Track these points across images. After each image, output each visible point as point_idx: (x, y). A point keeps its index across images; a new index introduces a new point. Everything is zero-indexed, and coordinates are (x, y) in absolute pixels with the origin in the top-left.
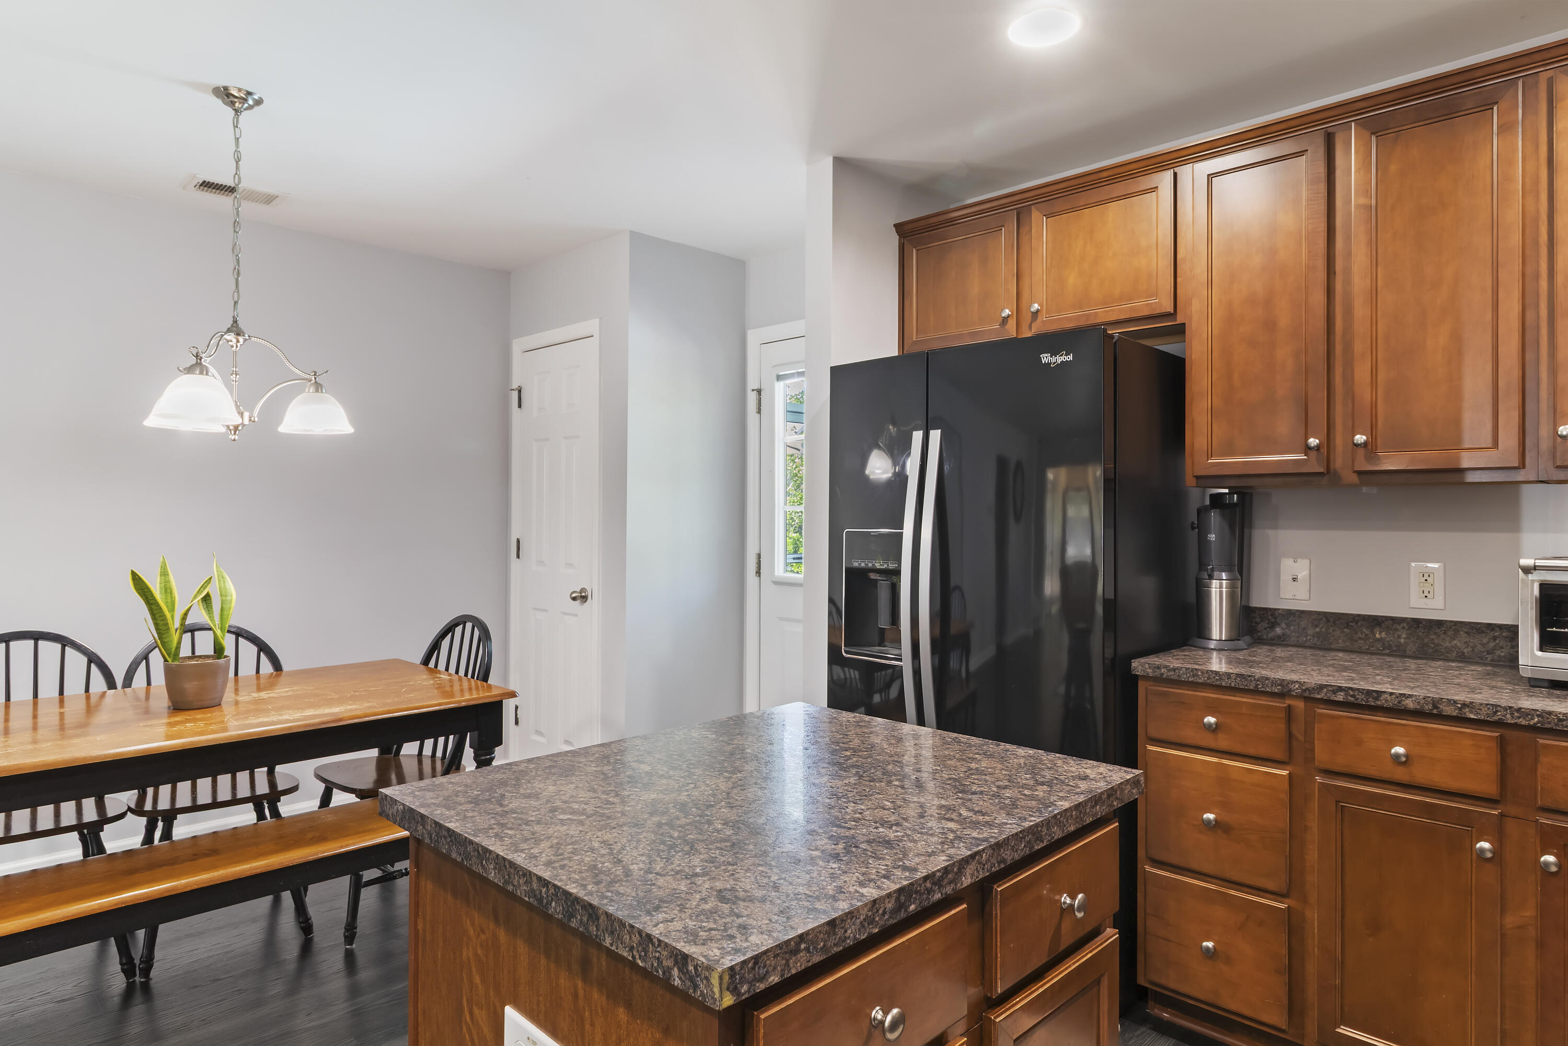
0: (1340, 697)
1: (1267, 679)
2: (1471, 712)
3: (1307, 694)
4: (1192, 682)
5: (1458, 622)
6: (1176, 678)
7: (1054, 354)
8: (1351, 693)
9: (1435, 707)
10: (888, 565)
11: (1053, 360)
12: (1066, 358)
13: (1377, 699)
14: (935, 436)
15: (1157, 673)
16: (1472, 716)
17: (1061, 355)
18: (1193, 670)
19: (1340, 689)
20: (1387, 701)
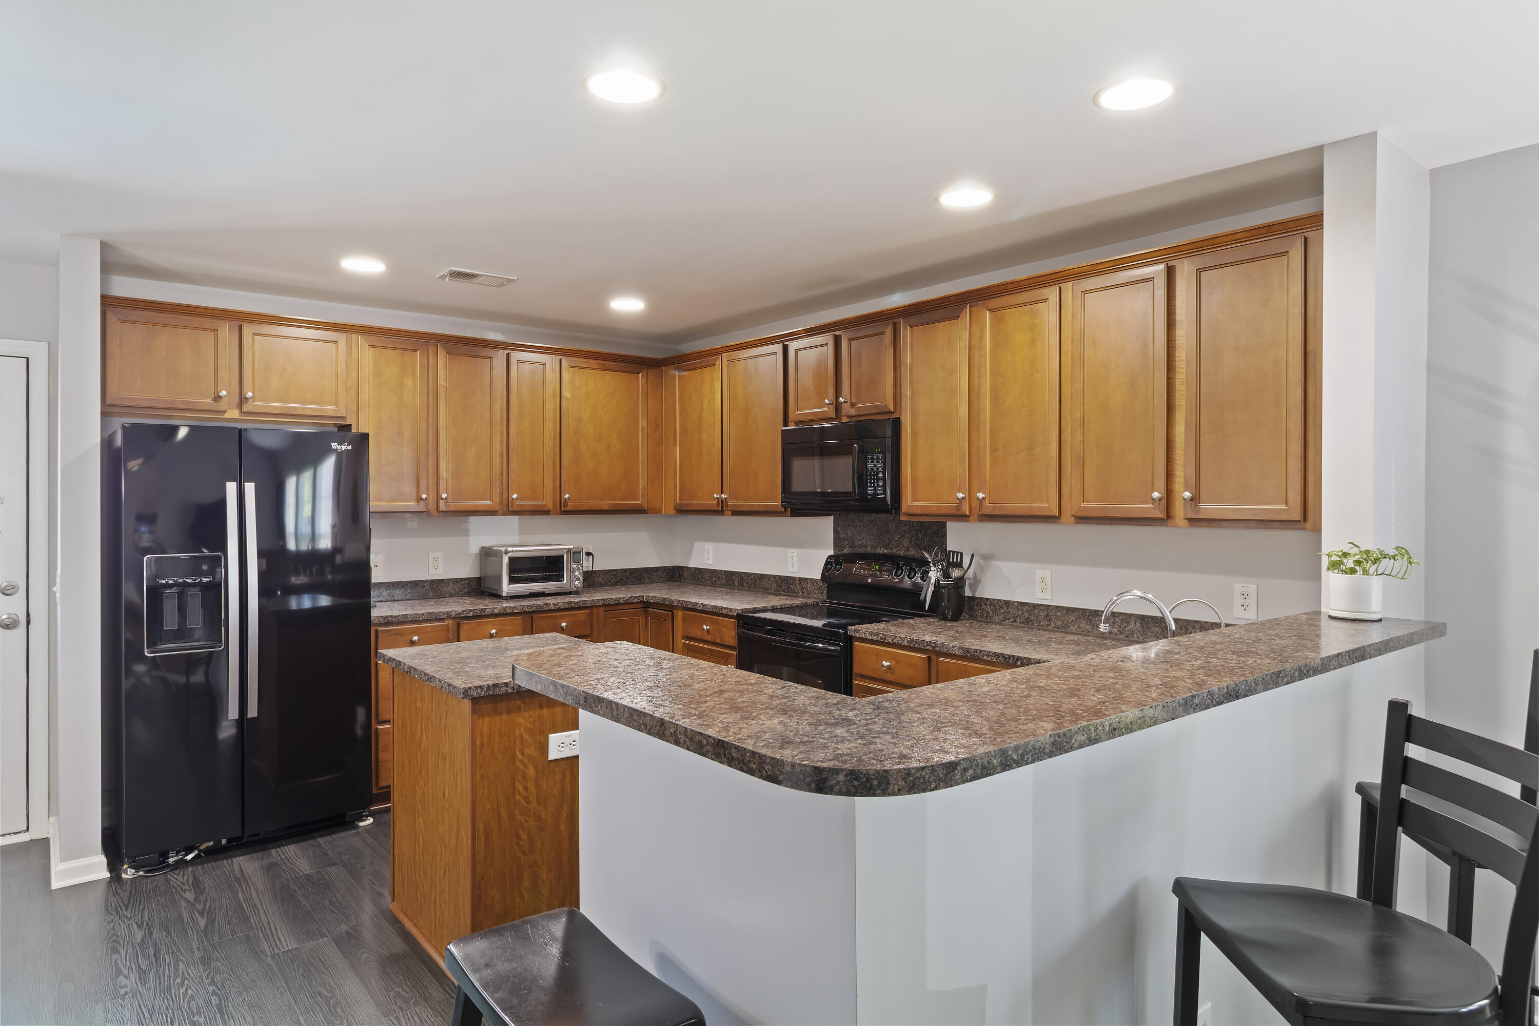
0: (471, 614)
1: (441, 612)
2: (516, 610)
3: (458, 616)
4: (406, 621)
5: (450, 579)
6: (396, 621)
7: (340, 443)
8: (475, 611)
9: (504, 610)
10: (201, 580)
11: (339, 447)
12: (348, 447)
13: (485, 612)
14: (250, 488)
15: (386, 621)
16: (516, 611)
17: (345, 445)
18: (405, 615)
19: (471, 610)
20: (488, 612)
